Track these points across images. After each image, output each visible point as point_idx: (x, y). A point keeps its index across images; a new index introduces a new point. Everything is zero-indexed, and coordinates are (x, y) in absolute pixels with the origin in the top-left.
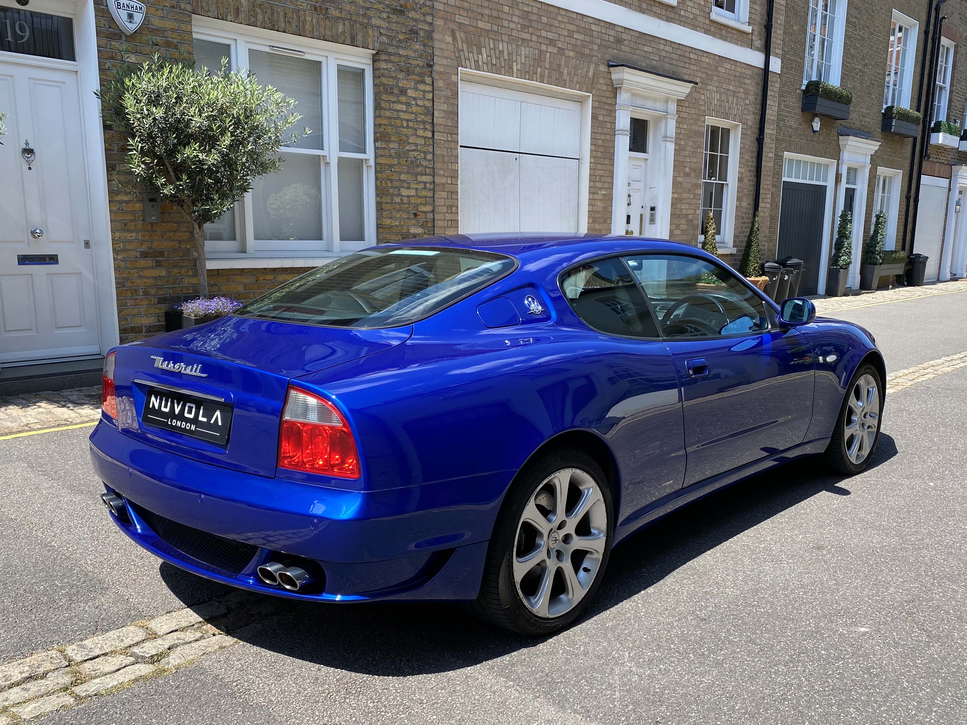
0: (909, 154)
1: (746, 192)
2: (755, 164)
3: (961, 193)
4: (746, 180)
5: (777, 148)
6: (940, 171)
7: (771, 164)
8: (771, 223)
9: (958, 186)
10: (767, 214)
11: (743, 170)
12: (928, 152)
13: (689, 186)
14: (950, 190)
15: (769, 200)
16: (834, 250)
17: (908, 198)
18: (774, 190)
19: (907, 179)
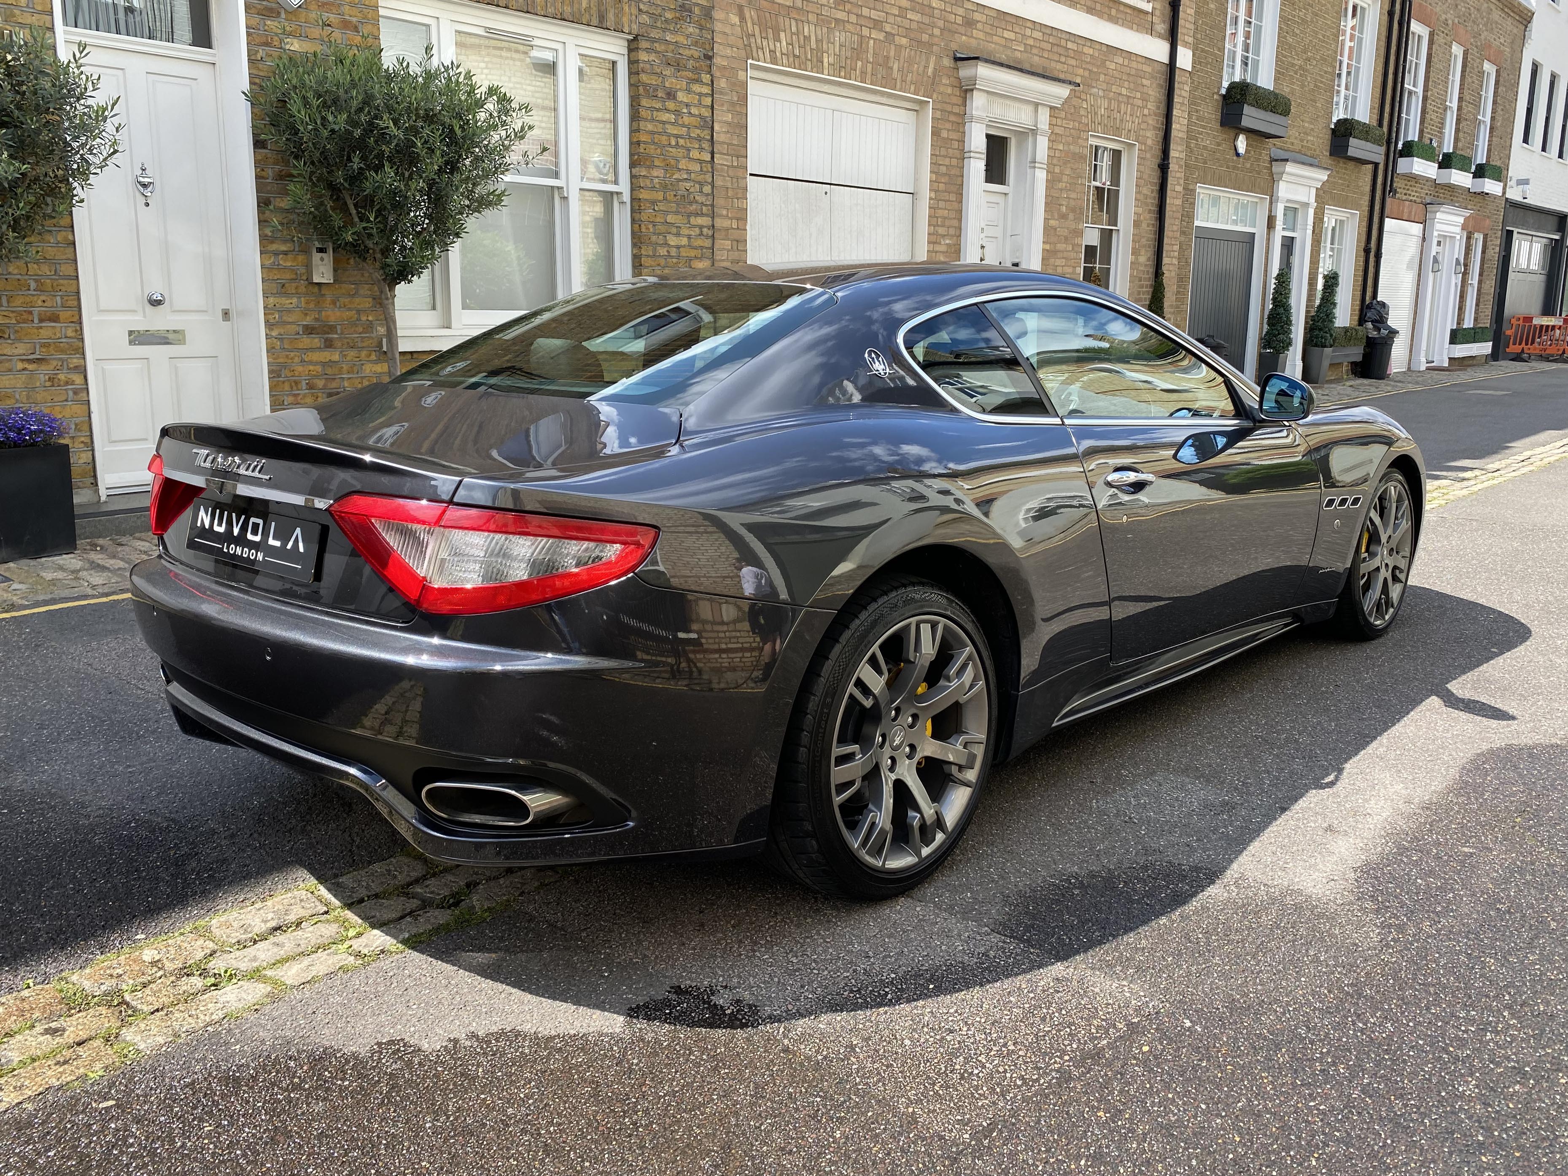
0: (1367, 188)
1: (1144, 241)
2: (1156, 202)
3: (1439, 243)
4: (1144, 225)
5: (1186, 179)
6: (1410, 212)
7: (1179, 202)
8: (1179, 287)
9: (1436, 234)
10: (1173, 274)
11: (1140, 210)
12: (1395, 185)
13: (1065, 232)
14: (1424, 239)
15: (1176, 254)
16: (1266, 327)
17: (1367, 251)
18: (1183, 239)
19: (1365, 224)
